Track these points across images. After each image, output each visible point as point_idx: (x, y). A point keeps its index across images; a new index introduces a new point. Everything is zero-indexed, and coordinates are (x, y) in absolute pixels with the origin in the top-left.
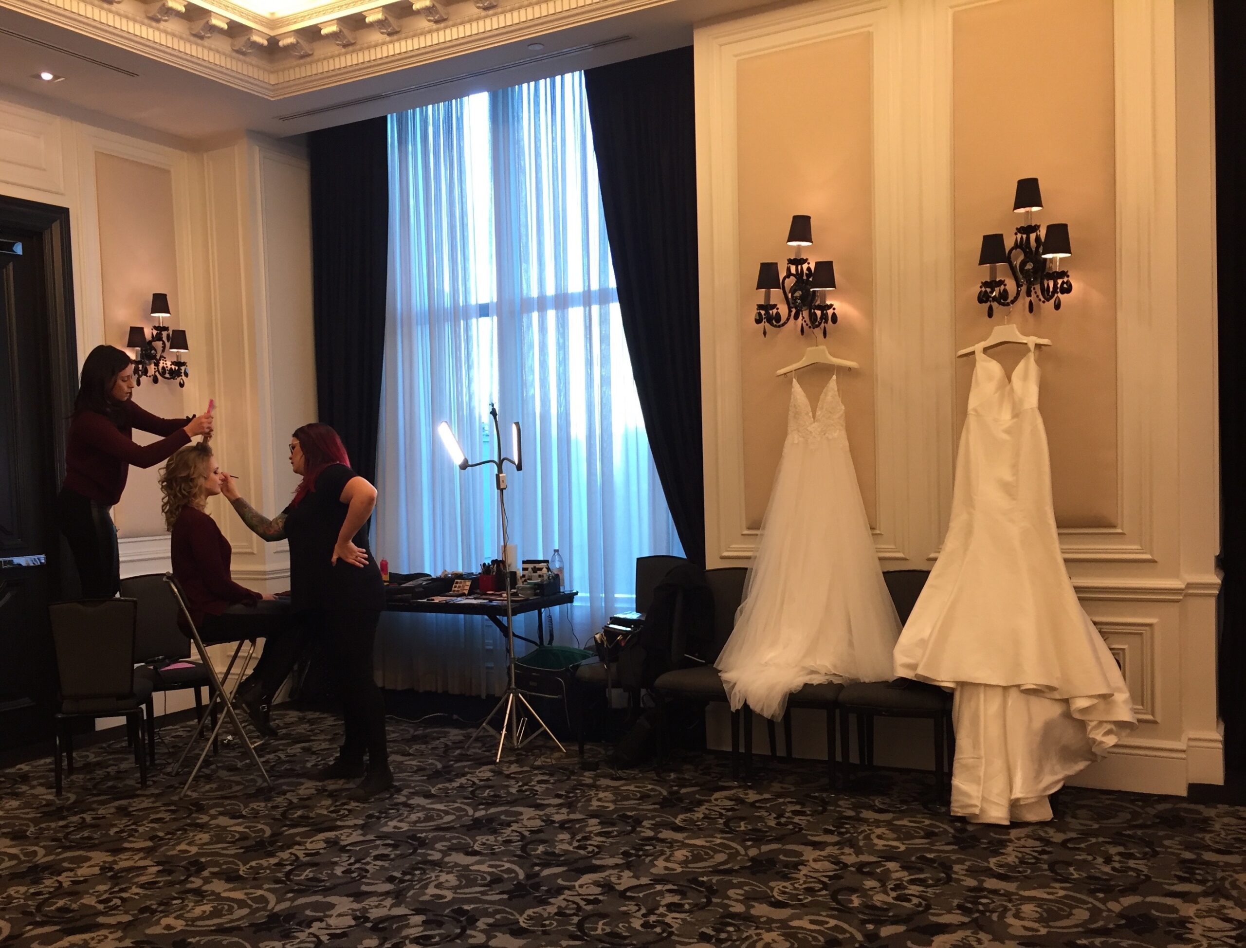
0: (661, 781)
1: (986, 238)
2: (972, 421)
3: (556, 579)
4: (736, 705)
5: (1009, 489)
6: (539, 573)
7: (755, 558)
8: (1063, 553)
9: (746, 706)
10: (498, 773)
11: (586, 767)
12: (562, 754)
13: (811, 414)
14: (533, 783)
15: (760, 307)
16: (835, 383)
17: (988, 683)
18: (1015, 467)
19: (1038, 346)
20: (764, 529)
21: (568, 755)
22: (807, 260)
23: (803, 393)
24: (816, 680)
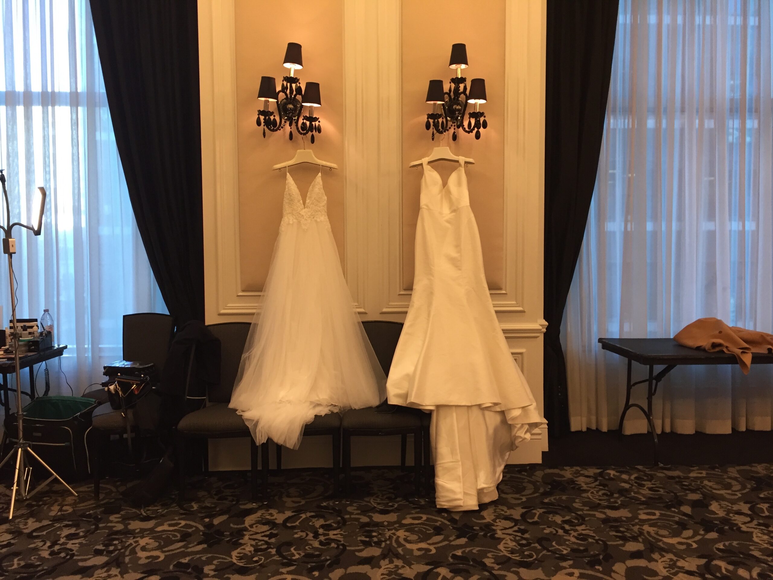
0: (189, 514)
1: (432, 82)
2: (424, 213)
3: (48, 335)
4: (260, 439)
5: (455, 263)
6: (29, 330)
7: (259, 314)
8: (494, 307)
9: (269, 440)
10: (17, 533)
11: (110, 510)
12: (73, 498)
13: (301, 202)
14: (62, 540)
15: (261, 113)
16: (320, 179)
17: (459, 404)
18: (457, 246)
19: (466, 163)
20: (265, 291)
21: (82, 499)
22: (298, 80)
23: (295, 184)
24: (323, 411)
